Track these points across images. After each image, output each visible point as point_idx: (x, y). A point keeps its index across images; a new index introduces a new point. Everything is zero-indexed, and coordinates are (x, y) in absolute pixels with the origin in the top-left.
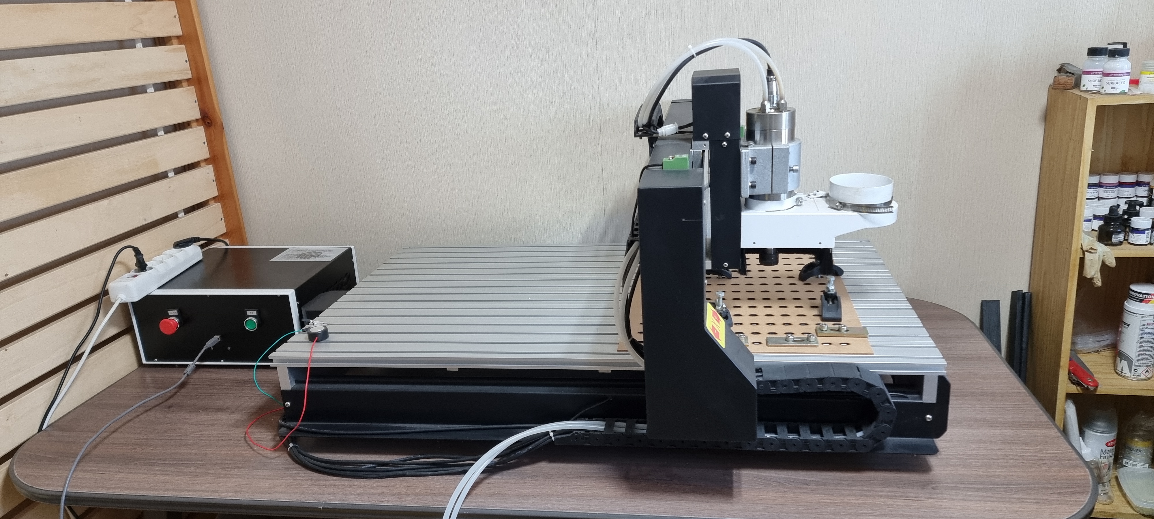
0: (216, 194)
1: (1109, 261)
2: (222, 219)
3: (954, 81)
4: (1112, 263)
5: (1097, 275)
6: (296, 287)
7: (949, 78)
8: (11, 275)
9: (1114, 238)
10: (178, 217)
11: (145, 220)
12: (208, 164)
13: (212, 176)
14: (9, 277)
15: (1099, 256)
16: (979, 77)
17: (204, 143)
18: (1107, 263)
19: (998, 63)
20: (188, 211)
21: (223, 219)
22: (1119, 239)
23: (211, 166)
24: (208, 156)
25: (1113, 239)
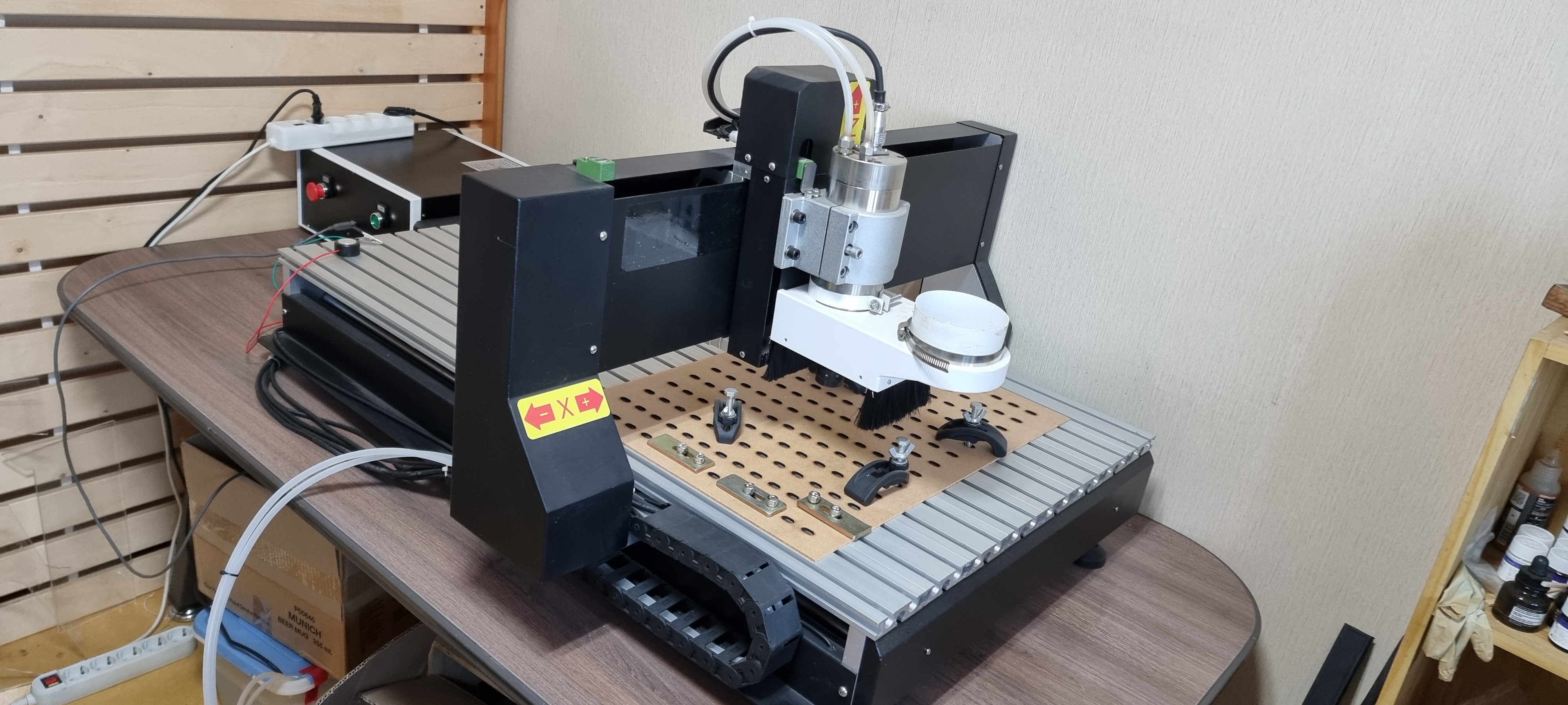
0: (482, 72)
1: (1480, 647)
2: (480, 103)
3: (1405, 236)
4: (1486, 654)
5: (1448, 659)
6: (427, 196)
7: (1397, 226)
8: (156, 75)
9: (1515, 613)
10: (418, 82)
11: (361, 71)
12: (483, 33)
13: (481, 47)
14: (152, 76)
15: (1463, 628)
16: (1453, 242)
17: (482, 7)
18: (1476, 649)
19: (1495, 228)
20: (434, 78)
21: (482, 103)
22: (1523, 618)
23: (484, 36)
24: (483, 23)
25: (1512, 613)
